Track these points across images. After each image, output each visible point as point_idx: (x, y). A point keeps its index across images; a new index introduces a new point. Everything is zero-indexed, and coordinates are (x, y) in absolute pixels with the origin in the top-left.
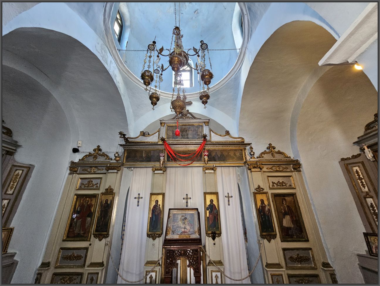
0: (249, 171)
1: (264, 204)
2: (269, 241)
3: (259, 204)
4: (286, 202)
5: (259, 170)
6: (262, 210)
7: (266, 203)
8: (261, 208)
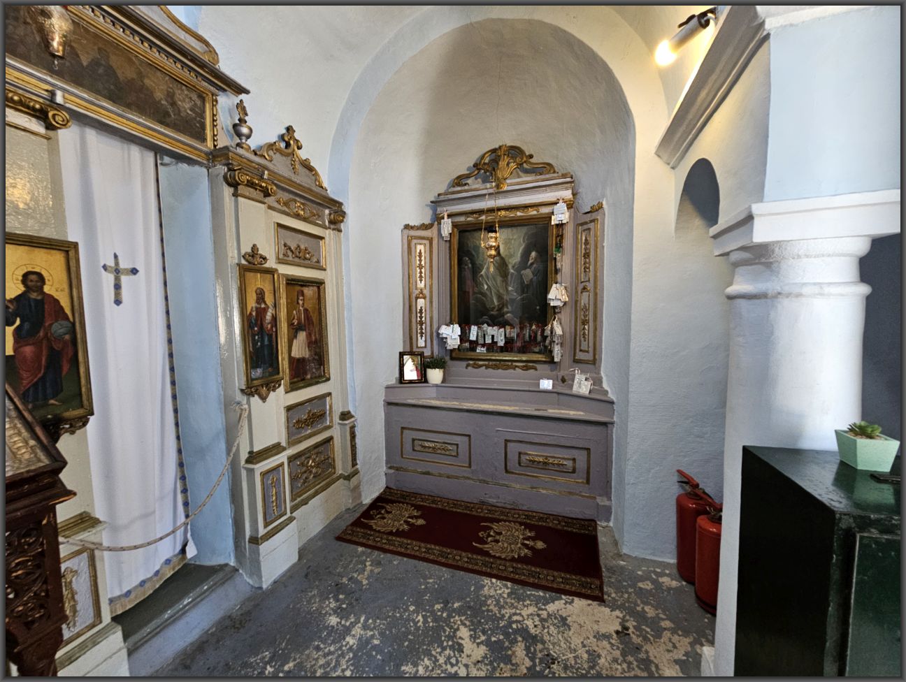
2: (264, 399)
4: (304, 300)
5: (259, 195)
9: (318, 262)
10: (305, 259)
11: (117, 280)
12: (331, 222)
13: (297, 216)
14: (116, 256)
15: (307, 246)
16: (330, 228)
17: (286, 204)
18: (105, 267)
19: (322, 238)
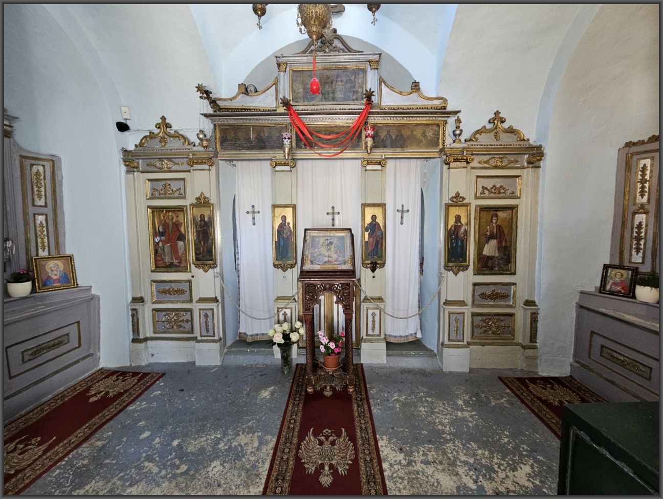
0: (445, 167)
1: (461, 223)
2: (456, 274)
3: (452, 222)
4: (497, 220)
5: (464, 164)
6: (454, 232)
7: (464, 220)
8: (453, 228)
9: (513, 193)
10: (500, 193)
11: (402, 214)
12: (529, 163)
13: (496, 167)
14: (403, 206)
15: (502, 184)
16: (527, 167)
17: (487, 162)
18: (398, 211)
19: (518, 177)
